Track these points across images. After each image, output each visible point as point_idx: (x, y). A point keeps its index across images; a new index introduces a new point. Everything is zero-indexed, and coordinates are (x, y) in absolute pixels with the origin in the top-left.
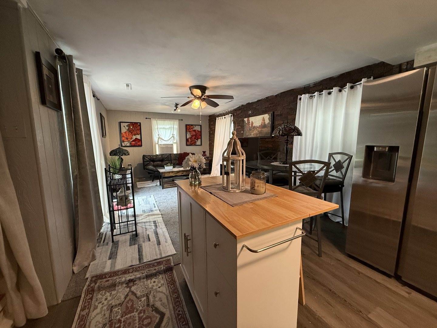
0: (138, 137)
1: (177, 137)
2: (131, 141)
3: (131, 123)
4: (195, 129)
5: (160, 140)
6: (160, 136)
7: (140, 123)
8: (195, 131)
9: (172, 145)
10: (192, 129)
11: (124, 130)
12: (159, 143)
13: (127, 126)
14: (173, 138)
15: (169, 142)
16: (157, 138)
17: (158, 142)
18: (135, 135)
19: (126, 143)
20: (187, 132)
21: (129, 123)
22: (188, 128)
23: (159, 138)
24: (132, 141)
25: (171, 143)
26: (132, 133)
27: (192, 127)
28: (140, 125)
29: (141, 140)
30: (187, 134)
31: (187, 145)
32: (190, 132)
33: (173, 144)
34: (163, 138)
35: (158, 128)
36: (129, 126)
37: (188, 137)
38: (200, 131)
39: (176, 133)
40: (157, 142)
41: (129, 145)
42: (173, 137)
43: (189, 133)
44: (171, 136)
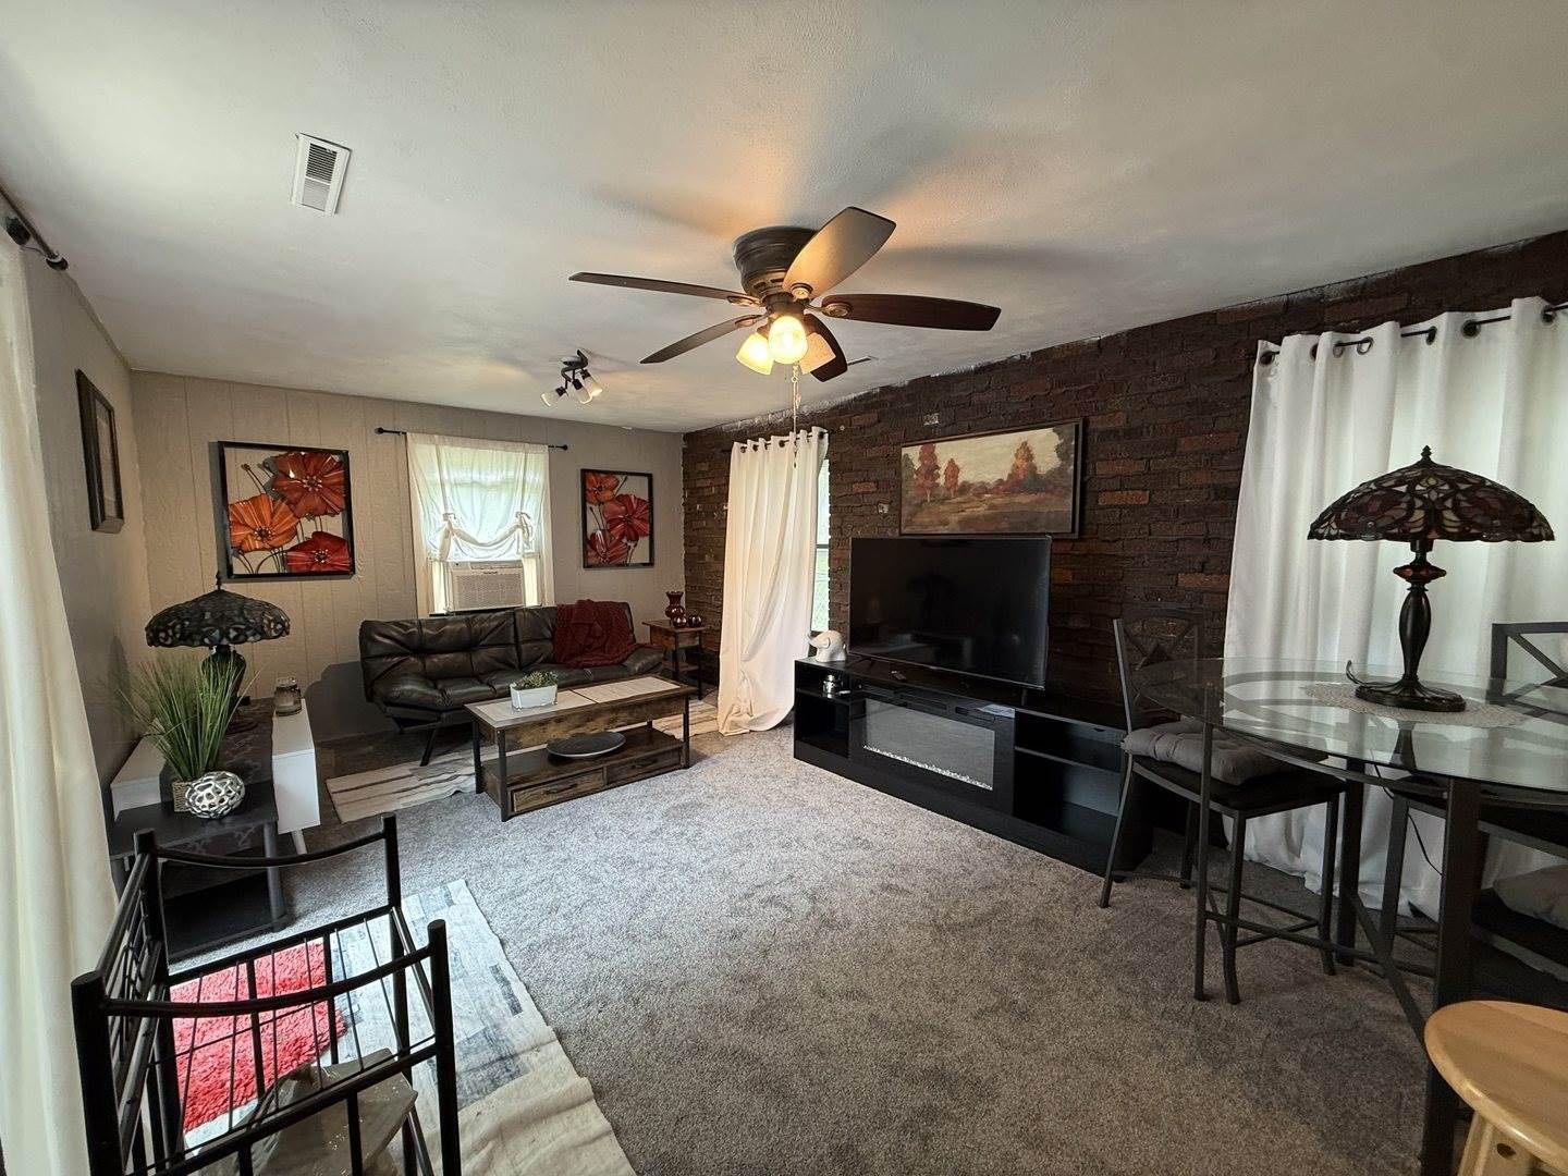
0: (333, 525)
1: (540, 530)
2: (286, 547)
3: (290, 449)
4: (623, 491)
5: (453, 545)
6: (453, 521)
7: (345, 455)
8: (623, 499)
9: (518, 564)
10: (612, 489)
11: (245, 486)
12: (453, 558)
13: (264, 466)
14: (520, 530)
15: (497, 552)
16: (440, 535)
17: (444, 550)
18: (313, 514)
19: (254, 559)
20: (588, 505)
21: (277, 453)
22: (593, 484)
23: (448, 533)
24: (293, 549)
25: (511, 556)
26: (292, 504)
27: (611, 482)
28: (344, 464)
29: (346, 543)
30: (589, 512)
31: (587, 566)
32: (600, 503)
33: (520, 561)
34: (472, 533)
35: (442, 485)
36: (276, 468)
37: (592, 526)
38: (646, 498)
39: (535, 507)
40: (437, 554)
41: (275, 571)
42: (522, 526)
43: (596, 509)
44: (513, 521)
